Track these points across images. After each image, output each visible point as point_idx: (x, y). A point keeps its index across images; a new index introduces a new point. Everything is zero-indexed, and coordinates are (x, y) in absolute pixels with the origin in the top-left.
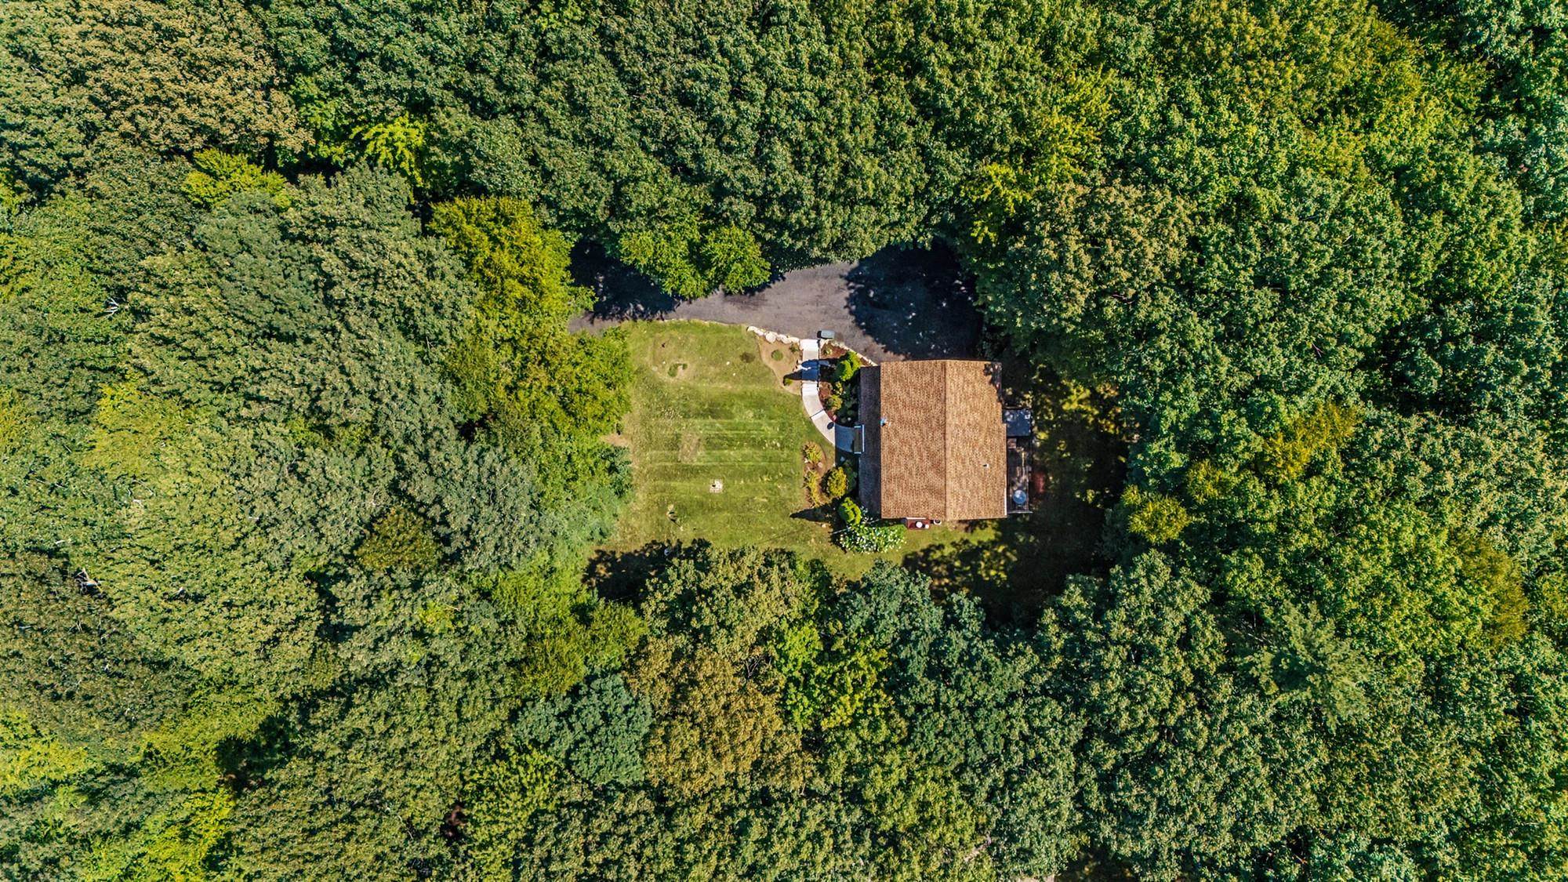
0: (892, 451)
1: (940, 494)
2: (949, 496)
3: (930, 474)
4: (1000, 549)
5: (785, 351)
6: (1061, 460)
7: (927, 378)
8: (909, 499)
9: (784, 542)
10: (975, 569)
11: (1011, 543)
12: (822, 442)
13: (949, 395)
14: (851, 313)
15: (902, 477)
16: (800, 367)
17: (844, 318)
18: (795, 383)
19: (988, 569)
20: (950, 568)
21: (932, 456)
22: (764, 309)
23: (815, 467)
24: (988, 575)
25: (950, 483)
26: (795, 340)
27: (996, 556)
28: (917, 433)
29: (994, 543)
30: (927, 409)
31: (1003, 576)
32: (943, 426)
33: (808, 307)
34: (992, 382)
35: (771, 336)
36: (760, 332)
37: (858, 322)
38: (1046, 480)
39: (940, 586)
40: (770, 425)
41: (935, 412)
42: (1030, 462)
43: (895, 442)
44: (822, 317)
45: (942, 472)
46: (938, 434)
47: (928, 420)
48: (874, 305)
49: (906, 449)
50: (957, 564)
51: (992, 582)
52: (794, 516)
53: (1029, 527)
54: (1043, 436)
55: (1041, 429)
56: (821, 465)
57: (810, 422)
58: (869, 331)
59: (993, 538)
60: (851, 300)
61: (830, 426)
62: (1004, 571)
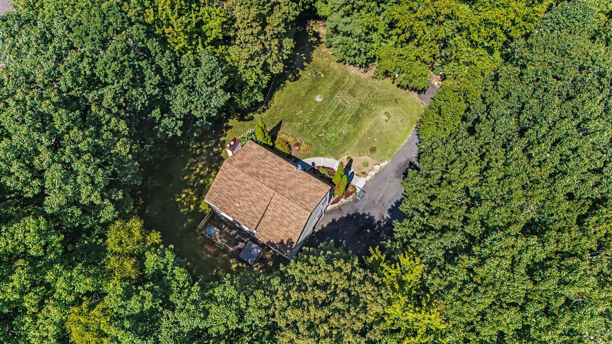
0: (280, 164)
1: (240, 167)
3: (255, 170)
4: (192, 207)
5: (365, 170)
6: (213, 268)
7: (308, 199)
8: (249, 154)
9: (272, 111)
10: (192, 188)
11: (190, 214)
12: (308, 156)
13: (291, 203)
14: (364, 215)
15: (263, 158)
16: (352, 170)
17: (364, 209)
18: (345, 163)
19: (187, 194)
20: (202, 177)
21: (264, 176)
22: (393, 174)
23: (298, 145)
24: (184, 193)
25: (243, 175)
26: (368, 178)
27: (191, 202)
28: (281, 178)
29: (197, 206)
30: (290, 189)
31: (178, 200)
32: (276, 190)
33: (381, 195)
34: (282, 242)
35: (377, 167)
36: (383, 164)
37: (357, 214)
38: (210, 253)
39: (197, 167)
40: (333, 137)
41: (286, 192)
42: (225, 250)
43: (284, 167)
44: (372, 199)
45: (251, 174)
46: (273, 185)
47: (284, 186)
48: (362, 229)
49: (277, 169)
50: (202, 181)
51: (180, 192)
52: (281, 122)
53: (193, 227)
54: (234, 266)
55: (238, 267)
56: (297, 148)
57: (322, 156)
59: (201, 206)
60: (372, 219)
61: (313, 164)
62: (180, 202)
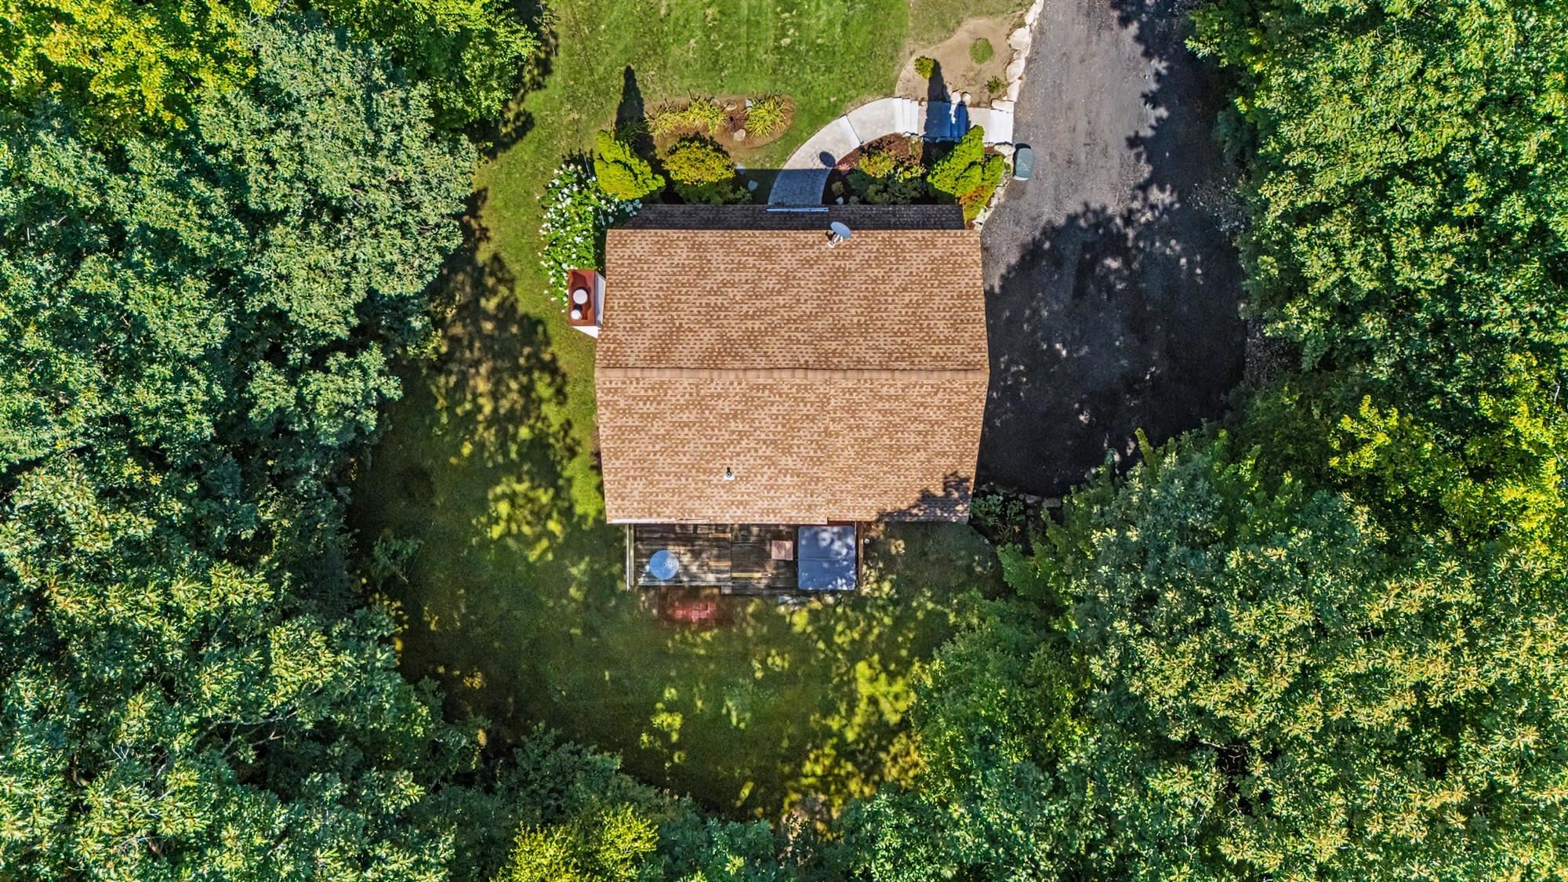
0: (767, 254)
1: (659, 357)
2: (654, 376)
3: (708, 336)
4: (553, 526)
5: (989, 70)
6: (745, 657)
7: (942, 328)
8: (649, 290)
9: (571, 53)
10: (511, 469)
11: (567, 548)
12: (792, 141)
13: (901, 379)
14: (1072, 219)
15: (702, 274)
16: (955, 99)
17: (1058, 203)
18: (923, 85)
19: (512, 498)
20: (514, 418)
21: (752, 339)
22: (1080, 29)
23: (735, 122)
24: (497, 499)
25: (686, 380)
26: (1014, 92)
27: (540, 516)
28: (808, 308)
29: (567, 513)
30: (863, 329)
31: (496, 532)
32: (825, 364)
33: (1082, 125)
34: (926, 497)
35: (1023, 37)
36: (1031, 17)
37: (1051, 232)
38: (703, 625)
39: (476, 396)
40: (831, 23)
41: (860, 348)
42: (742, 592)
43: (788, 261)
44: (1061, 157)
45: (711, 362)
46: (807, 355)
47: (839, 331)
48: (1086, 270)
49: (771, 283)
50: (524, 433)
51: (482, 505)
52: (629, 74)
53: (602, 585)
54: (800, 621)
55: (814, 616)
56: (740, 135)
57: (834, 112)
58: (1031, 255)
59: (579, 510)
60: (1101, 219)
61: (825, 157)
62: (508, 533)
